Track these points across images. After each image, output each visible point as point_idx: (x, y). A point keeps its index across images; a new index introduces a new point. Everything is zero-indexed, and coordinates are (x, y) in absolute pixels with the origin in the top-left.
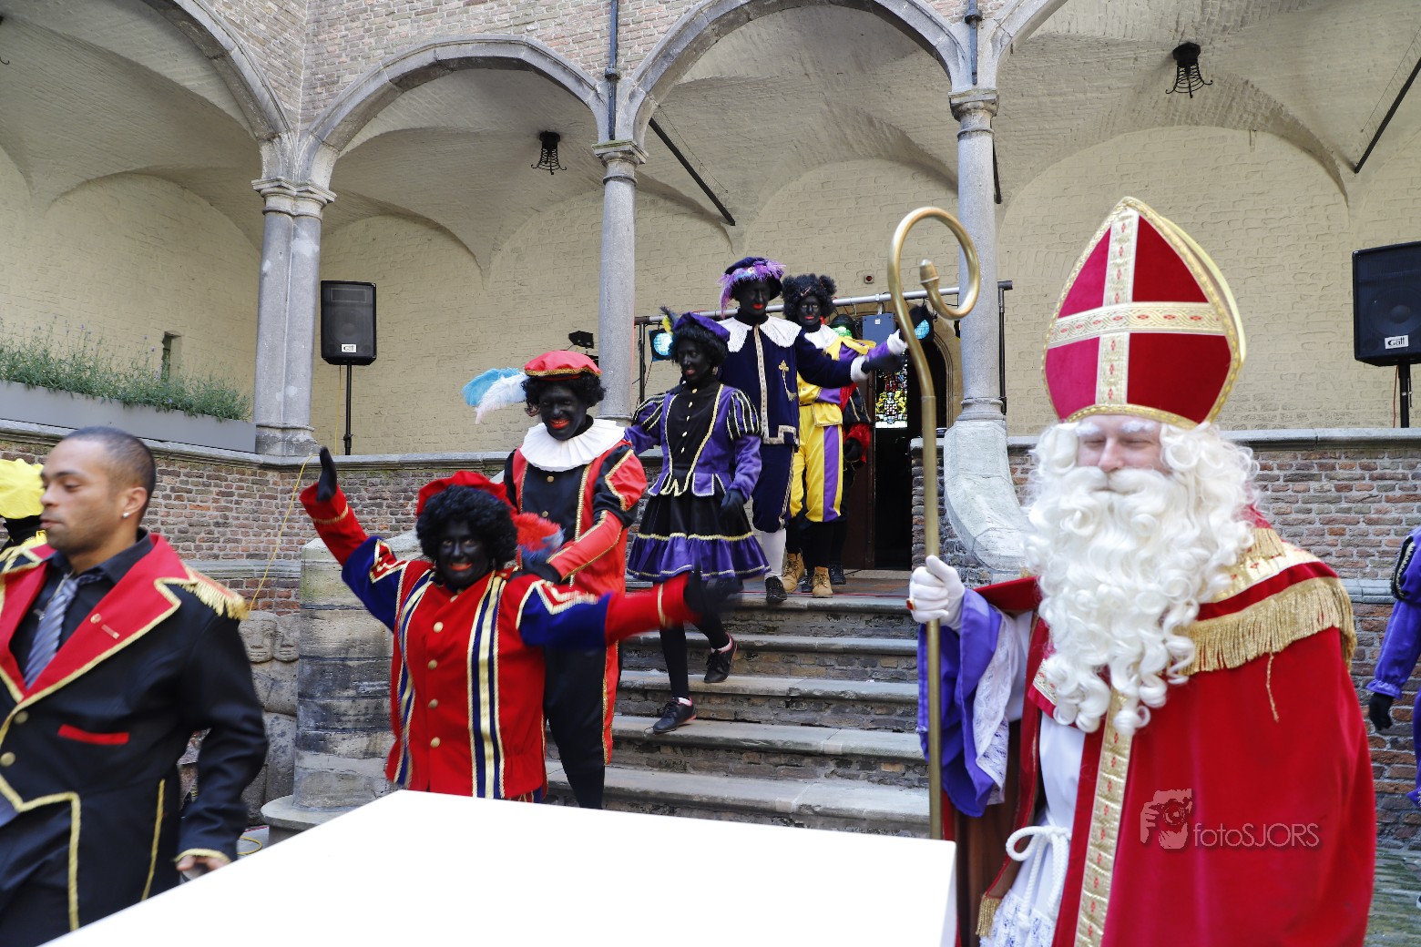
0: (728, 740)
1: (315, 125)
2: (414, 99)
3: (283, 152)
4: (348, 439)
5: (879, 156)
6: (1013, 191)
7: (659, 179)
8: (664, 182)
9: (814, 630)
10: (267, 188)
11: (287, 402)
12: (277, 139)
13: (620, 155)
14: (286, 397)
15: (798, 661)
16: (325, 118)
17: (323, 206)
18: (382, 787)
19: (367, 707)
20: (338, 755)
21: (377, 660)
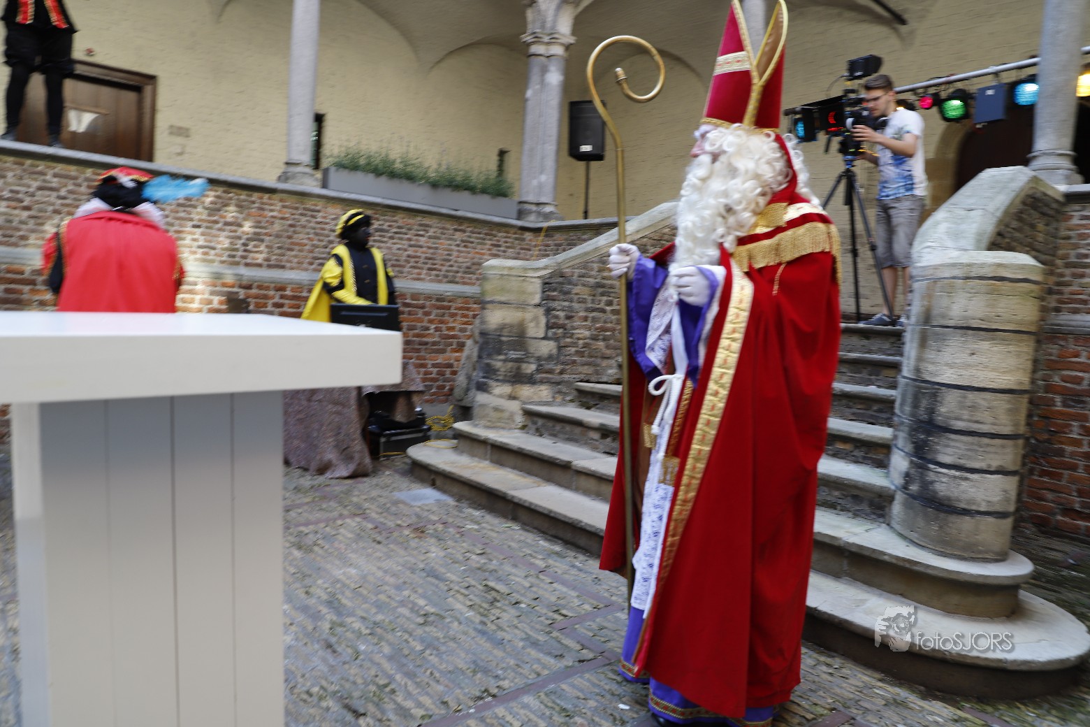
3: (540, 11)
4: (586, 213)
10: (529, 39)
11: (540, 186)
14: (539, 182)
17: (566, 48)
18: (519, 419)
19: (512, 368)
20: (494, 395)
21: (519, 338)
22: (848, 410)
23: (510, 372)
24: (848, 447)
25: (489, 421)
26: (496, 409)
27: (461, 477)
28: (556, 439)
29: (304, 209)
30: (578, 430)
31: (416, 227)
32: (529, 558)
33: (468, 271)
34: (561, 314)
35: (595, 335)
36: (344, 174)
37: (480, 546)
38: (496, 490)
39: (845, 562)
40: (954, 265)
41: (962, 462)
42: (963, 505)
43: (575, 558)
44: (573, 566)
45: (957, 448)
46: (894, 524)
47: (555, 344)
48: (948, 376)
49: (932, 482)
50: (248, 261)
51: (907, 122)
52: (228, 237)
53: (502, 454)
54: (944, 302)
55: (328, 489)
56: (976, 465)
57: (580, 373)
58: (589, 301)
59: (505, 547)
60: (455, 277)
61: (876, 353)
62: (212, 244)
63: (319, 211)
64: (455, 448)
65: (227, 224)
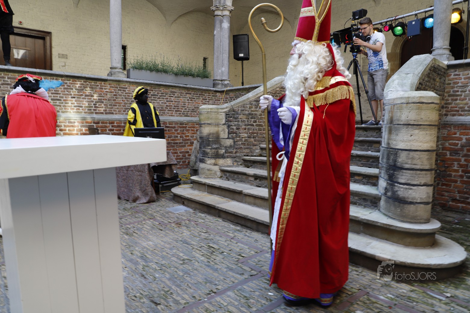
4: (243, 83)
10: (214, 8)
14: (222, 71)
17: (230, 12)
18: (219, 174)
19: (214, 152)
20: (207, 164)
21: (217, 139)
22: (359, 162)
23: (214, 154)
24: (360, 178)
25: (206, 175)
26: (208, 170)
27: (195, 200)
28: (236, 181)
29: (120, 88)
30: (244, 177)
31: (170, 93)
32: (226, 233)
33: (193, 111)
34: (235, 128)
35: (249, 136)
36: (137, 71)
37: (205, 229)
38: (211, 205)
39: (362, 227)
40: (402, 98)
41: (409, 182)
42: (410, 200)
43: (246, 232)
44: (246, 235)
45: (407, 176)
46: (381, 209)
47: (233, 140)
48: (401, 146)
49: (397, 191)
50: (97, 111)
51: (378, 37)
52: (88, 102)
53: (212, 189)
54: (398, 114)
55: (138, 208)
56: (415, 183)
57: (244, 152)
58: (246, 121)
59: (216, 229)
60: (188, 114)
61: (370, 137)
62: (81, 105)
63: (127, 88)
64: (192, 188)
65: (86, 96)
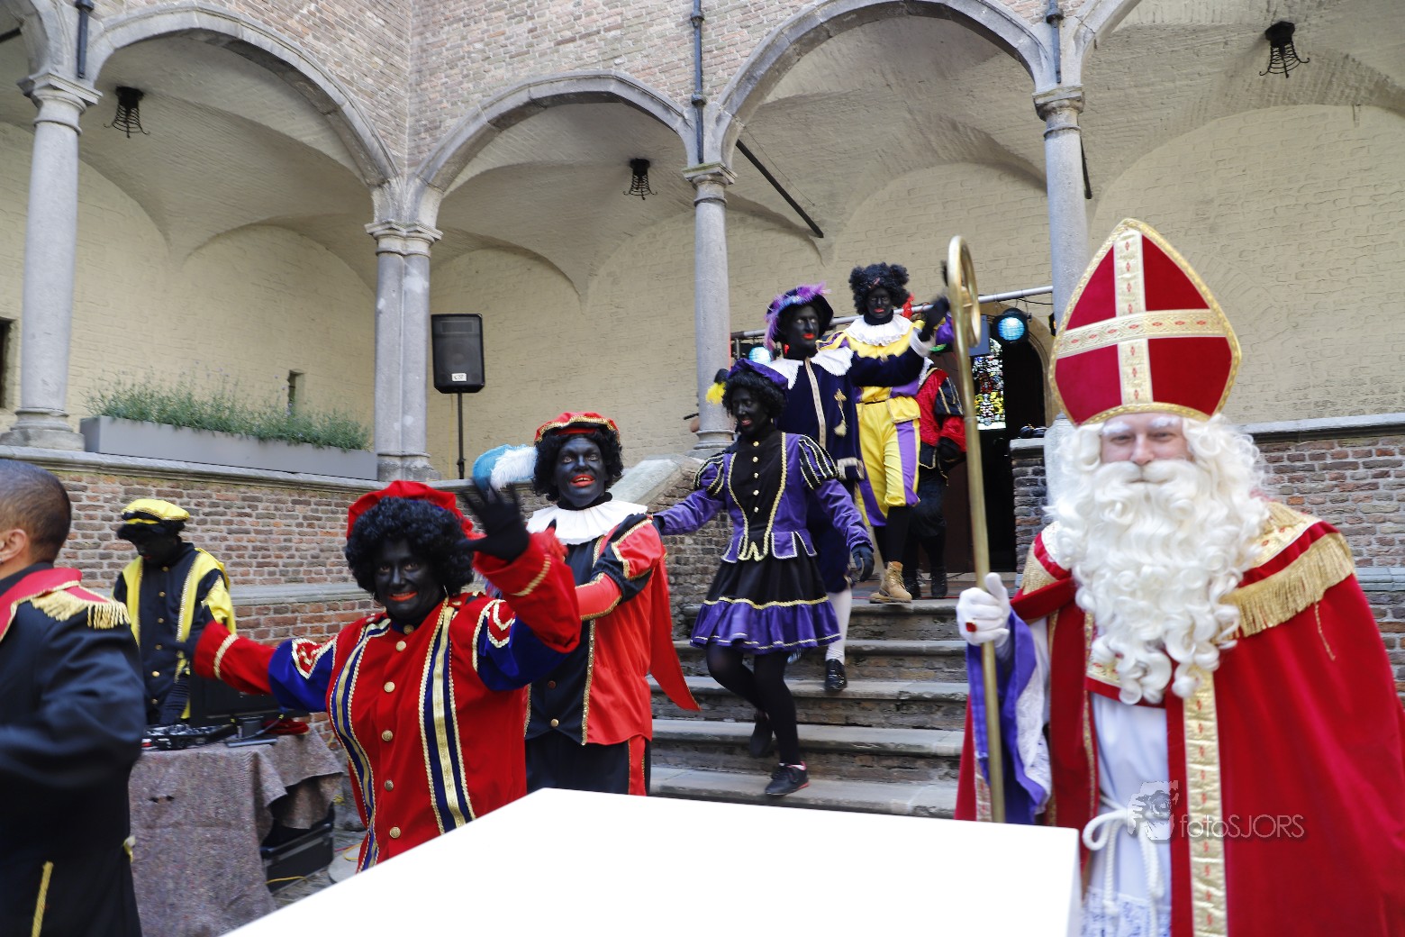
0: (840, 744)
1: (420, 168)
2: (510, 137)
3: (392, 195)
4: (461, 464)
5: (964, 160)
6: (1102, 185)
7: (747, 197)
8: (752, 199)
9: (921, 634)
10: (379, 230)
11: (405, 431)
12: (387, 184)
13: (709, 177)
14: (403, 426)
15: (907, 665)
16: (430, 161)
17: (431, 244)
31: (239, 503)
33: (316, 561)
36: (123, 426)
60: (298, 572)
63: (84, 489)
